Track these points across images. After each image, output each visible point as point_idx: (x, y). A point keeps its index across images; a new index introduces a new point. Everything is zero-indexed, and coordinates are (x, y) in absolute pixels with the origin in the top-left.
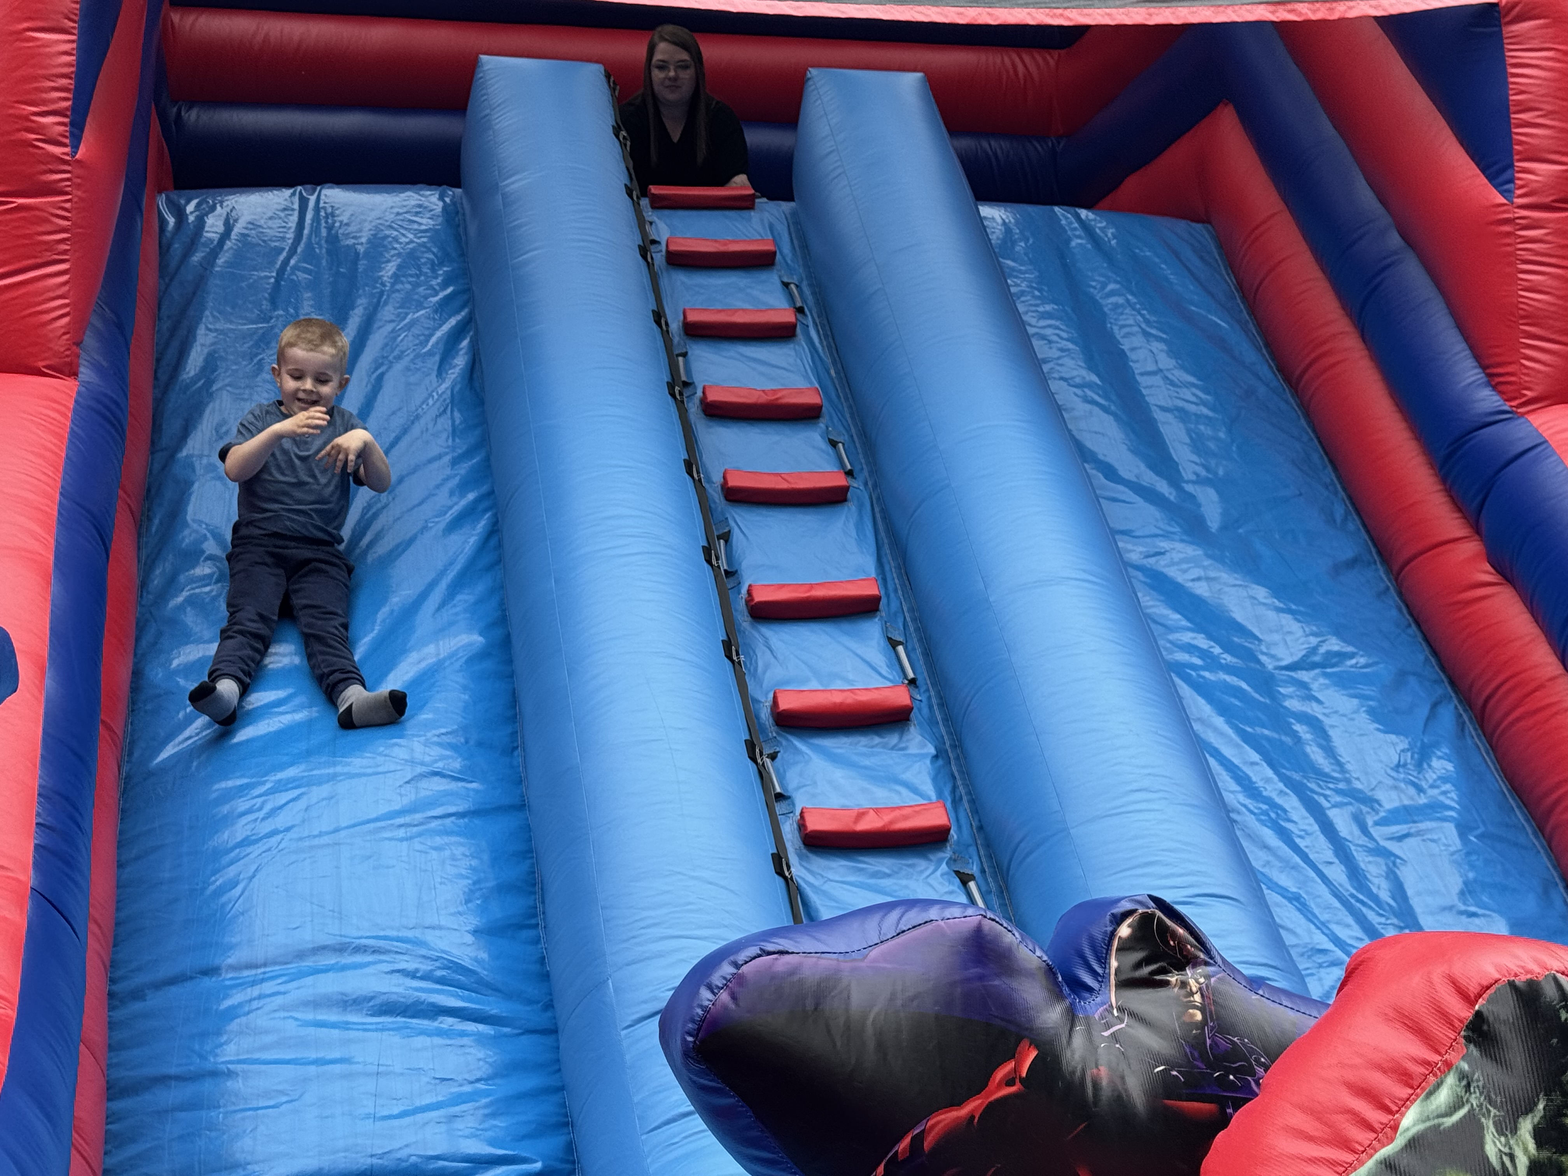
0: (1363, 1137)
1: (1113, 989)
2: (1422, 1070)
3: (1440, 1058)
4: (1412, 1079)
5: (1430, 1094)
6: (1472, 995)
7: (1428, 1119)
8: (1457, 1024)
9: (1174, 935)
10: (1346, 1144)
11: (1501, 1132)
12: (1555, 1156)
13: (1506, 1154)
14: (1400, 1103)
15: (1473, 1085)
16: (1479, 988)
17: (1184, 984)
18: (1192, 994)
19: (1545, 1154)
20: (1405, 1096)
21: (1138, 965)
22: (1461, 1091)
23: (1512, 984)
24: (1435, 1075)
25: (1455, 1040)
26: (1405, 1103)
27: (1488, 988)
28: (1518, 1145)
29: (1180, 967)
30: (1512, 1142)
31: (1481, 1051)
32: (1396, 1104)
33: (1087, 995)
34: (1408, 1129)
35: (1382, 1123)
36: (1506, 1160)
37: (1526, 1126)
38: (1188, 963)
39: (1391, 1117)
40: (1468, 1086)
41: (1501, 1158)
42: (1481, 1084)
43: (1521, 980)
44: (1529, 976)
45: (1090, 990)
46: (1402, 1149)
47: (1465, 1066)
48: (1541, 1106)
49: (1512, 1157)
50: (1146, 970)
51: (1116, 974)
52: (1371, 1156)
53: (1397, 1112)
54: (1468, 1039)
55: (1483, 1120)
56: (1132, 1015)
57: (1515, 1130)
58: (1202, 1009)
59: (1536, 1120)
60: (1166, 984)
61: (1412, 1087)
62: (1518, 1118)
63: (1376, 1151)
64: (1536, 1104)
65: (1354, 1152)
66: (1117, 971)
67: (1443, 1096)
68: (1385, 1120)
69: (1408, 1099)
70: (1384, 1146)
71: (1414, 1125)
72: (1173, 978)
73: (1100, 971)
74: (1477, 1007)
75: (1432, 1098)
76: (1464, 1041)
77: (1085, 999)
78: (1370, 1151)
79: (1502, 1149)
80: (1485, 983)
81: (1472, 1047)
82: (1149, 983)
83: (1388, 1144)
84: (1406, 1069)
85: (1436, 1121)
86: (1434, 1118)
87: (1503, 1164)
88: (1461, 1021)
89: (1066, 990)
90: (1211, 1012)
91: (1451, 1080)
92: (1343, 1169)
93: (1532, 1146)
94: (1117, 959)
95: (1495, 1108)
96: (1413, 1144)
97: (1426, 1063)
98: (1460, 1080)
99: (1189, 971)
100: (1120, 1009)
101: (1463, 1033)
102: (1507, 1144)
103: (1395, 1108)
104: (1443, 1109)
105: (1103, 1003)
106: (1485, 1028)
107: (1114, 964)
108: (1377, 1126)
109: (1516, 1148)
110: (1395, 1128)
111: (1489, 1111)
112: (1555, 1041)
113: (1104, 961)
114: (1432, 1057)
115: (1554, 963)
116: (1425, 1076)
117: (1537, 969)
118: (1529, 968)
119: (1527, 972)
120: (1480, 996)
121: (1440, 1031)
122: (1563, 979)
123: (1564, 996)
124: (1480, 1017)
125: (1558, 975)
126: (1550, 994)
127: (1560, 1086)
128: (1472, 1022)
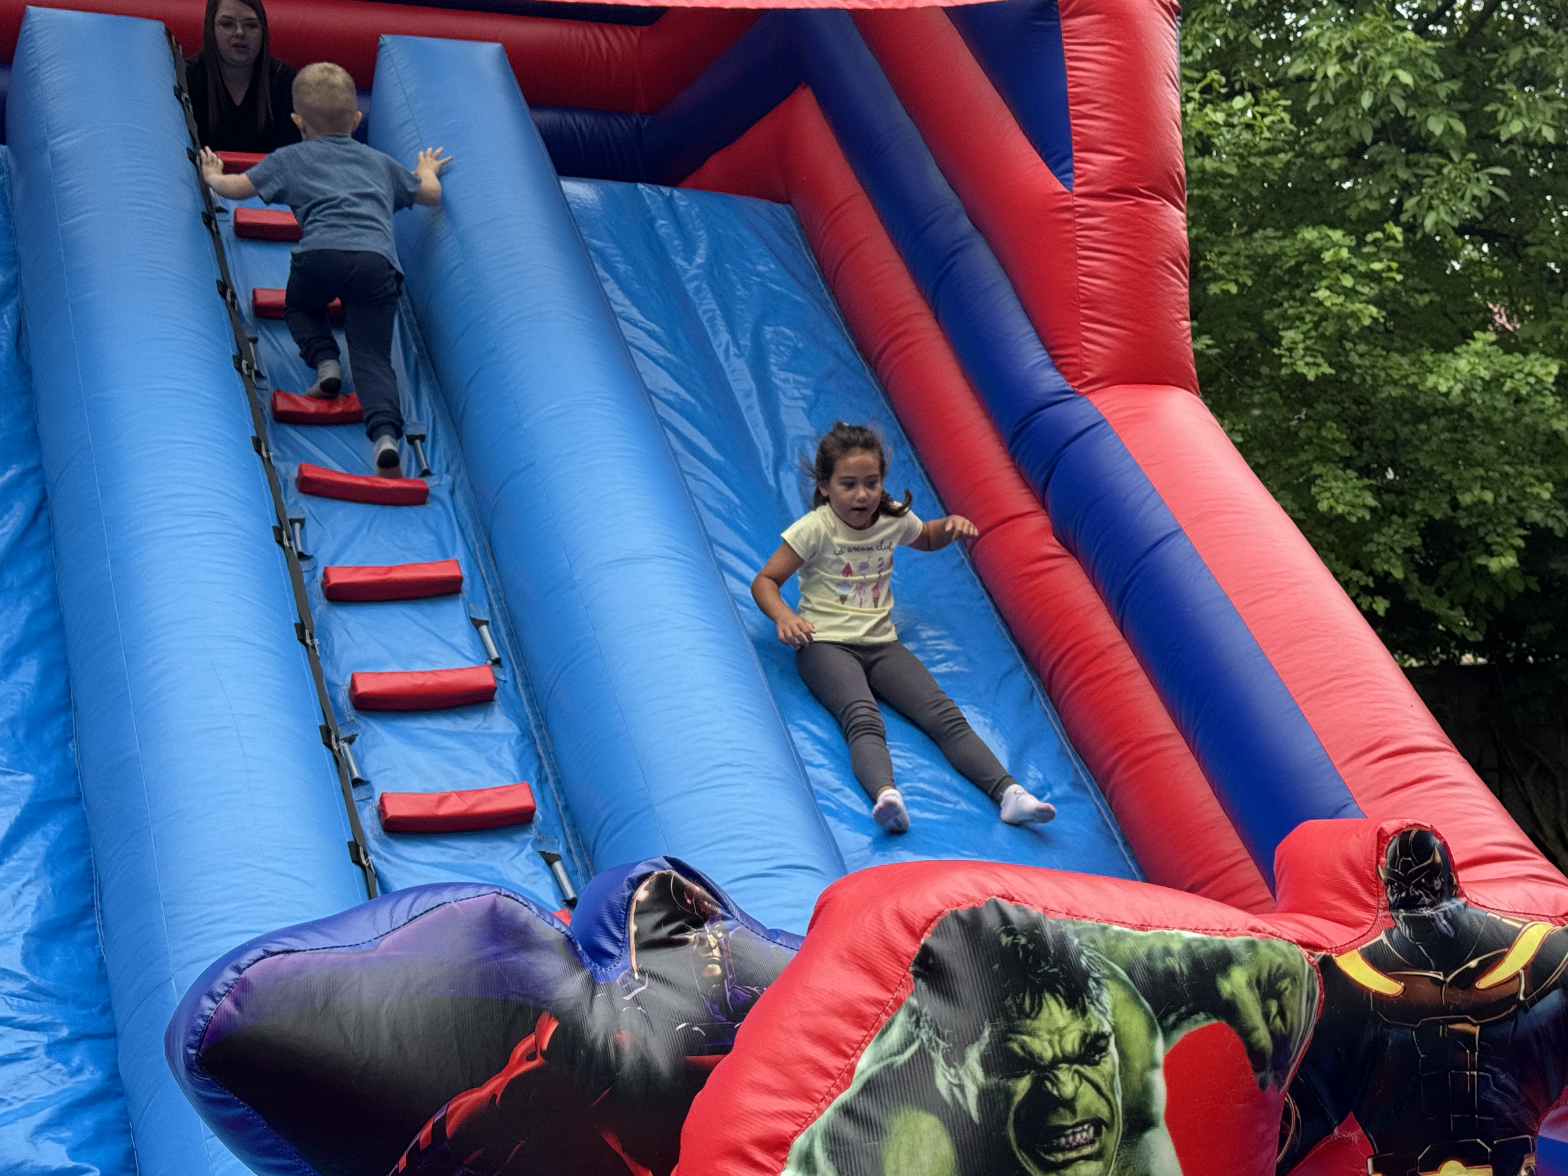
0: (822, 1084)
1: (634, 952)
2: (875, 1010)
3: (890, 996)
4: (866, 1020)
5: (883, 1033)
6: (918, 930)
7: (882, 1059)
8: (906, 960)
9: (691, 894)
10: (806, 1095)
11: (950, 1064)
12: (1002, 1082)
13: (956, 1085)
14: (856, 1046)
15: (923, 1019)
16: (923, 922)
17: (702, 941)
18: (711, 949)
19: (994, 1080)
20: (860, 1039)
21: (658, 926)
22: (911, 1027)
23: (956, 916)
24: (887, 1014)
25: (904, 976)
26: (859, 1047)
28: (967, 1075)
29: (698, 924)
30: (961, 1072)
31: (928, 985)
32: (852, 1048)
33: (608, 962)
34: (863, 1072)
35: (838, 1069)
36: (956, 1090)
37: (974, 1055)
38: (706, 920)
39: (847, 1062)
40: (917, 1022)
41: (951, 1090)
42: (929, 1018)
43: (963, 911)
44: (971, 904)
45: (611, 956)
46: (858, 1094)
47: (914, 1002)
48: (986, 1033)
49: (961, 1087)
50: (664, 931)
51: (636, 938)
52: (830, 1103)
53: (853, 1055)
54: (917, 975)
55: (933, 1054)
56: (653, 976)
57: (963, 1060)
58: (721, 964)
59: (983, 1047)
60: (684, 942)
61: (866, 1029)
62: (966, 1046)
63: (834, 1097)
64: (981, 1032)
65: (814, 1101)
66: (637, 935)
67: (895, 1035)
68: (841, 1066)
69: (863, 1042)
70: (841, 1091)
71: (869, 1067)
72: (692, 936)
73: (619, 936)
74: (922, 941)
75: (885, 1037)
76: (912, 977)
77: (606, 966)
78: (828, 1098)
79: (952, 1080)
80: (930, 917)
81: (920, 981)
82: (668, 943)
83: (846, 1089)
84: (860, 1011)
85: (889, 1061)
86: (887, 1058)
87: (953, 1095)
89: (587, 959)
90: (730, 966)
91: (901, 1017)
92: (803, 1120)
93: (980, 1074)
94: (636, 923)
95: (944, 1040)
96: (870, 1087)
97: (878, 1003)
98: (910, 1016)
99: (707, 927)
100: (641, 972)
101: (911, 969)
102: (957, 1075)
103: (851, 1052)
104: (895, 1048)
105: (624, 968)
106: (931, 961)
107: (633, 928)
108: (835, 1072)
109: (964, 1077)
110: (851, 1072)
111: (937, 1044)
112: (996, 966)
113: (623, 926)
114: (884, 996)
115: (995, 887)
116: (878, 1016)
117: (979, 896)
118: (971, 894)
119: (971, 900)
120: (925, 929)
121: (891, 970)
122: (1004, 903)
123: (1005, 919)
124: (926, 951)
125: (1000, 900)
126: (991, 920)
127: (1004, 1010)
128: (919, 957)
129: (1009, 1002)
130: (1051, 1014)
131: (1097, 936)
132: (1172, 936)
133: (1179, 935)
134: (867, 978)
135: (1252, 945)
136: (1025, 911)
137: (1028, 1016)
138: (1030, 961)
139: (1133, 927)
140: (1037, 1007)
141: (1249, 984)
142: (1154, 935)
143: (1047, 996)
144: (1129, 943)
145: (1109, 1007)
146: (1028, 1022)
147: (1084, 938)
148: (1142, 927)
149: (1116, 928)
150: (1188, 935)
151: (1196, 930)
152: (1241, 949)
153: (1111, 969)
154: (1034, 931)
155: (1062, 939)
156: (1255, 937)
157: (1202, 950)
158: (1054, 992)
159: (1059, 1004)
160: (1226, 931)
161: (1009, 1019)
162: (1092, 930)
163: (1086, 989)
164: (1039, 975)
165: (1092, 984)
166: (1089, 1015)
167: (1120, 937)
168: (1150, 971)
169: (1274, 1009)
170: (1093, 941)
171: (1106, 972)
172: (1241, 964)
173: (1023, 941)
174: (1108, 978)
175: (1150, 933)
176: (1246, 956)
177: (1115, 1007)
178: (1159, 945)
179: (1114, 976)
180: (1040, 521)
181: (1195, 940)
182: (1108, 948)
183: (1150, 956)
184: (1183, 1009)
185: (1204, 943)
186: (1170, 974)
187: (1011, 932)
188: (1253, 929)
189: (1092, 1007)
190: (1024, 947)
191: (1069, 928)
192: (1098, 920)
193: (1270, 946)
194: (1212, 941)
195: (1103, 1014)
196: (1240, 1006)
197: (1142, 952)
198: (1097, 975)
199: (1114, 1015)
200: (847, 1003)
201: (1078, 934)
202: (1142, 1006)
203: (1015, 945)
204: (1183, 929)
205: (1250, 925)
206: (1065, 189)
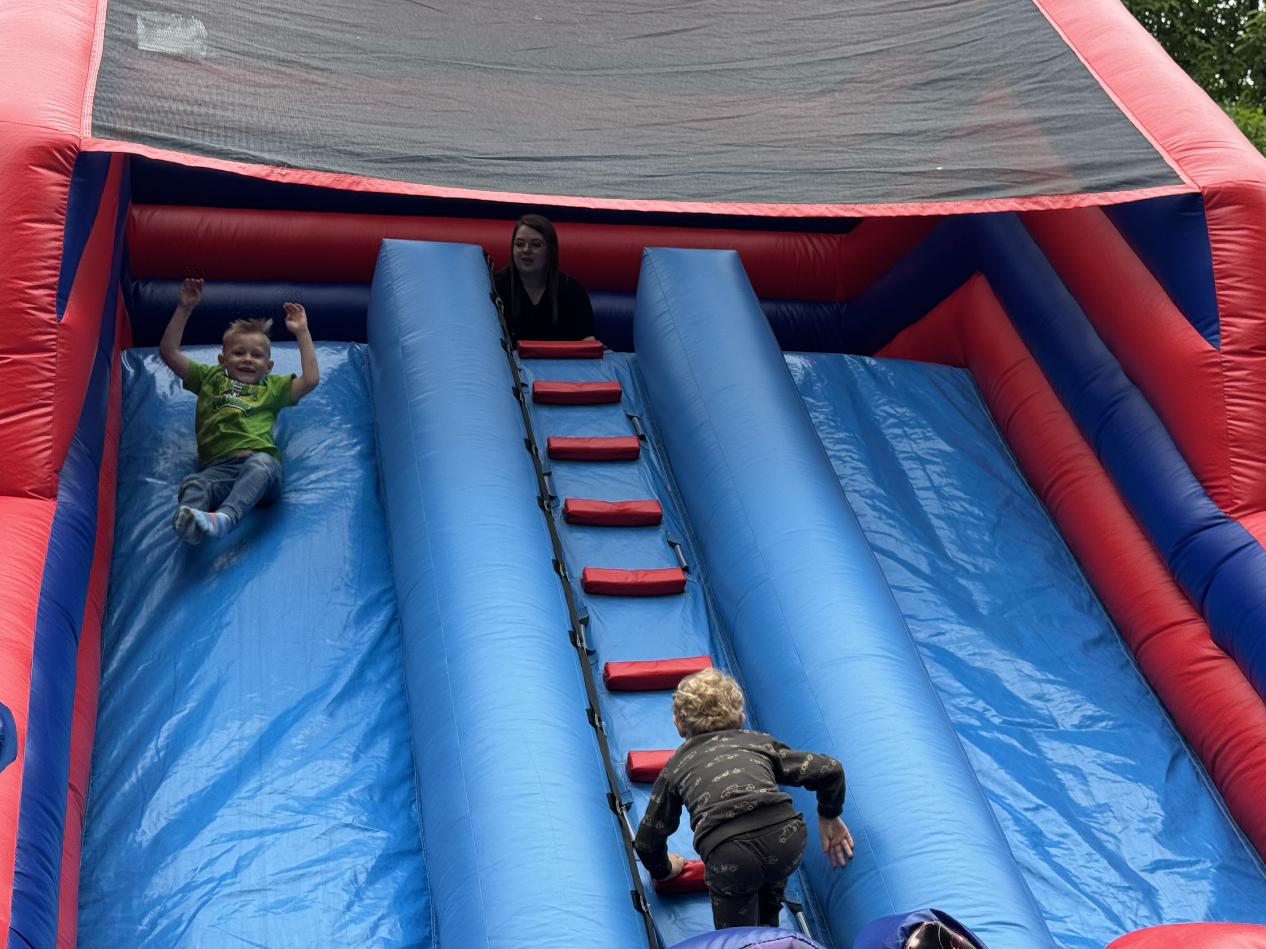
206: (1213, 348)
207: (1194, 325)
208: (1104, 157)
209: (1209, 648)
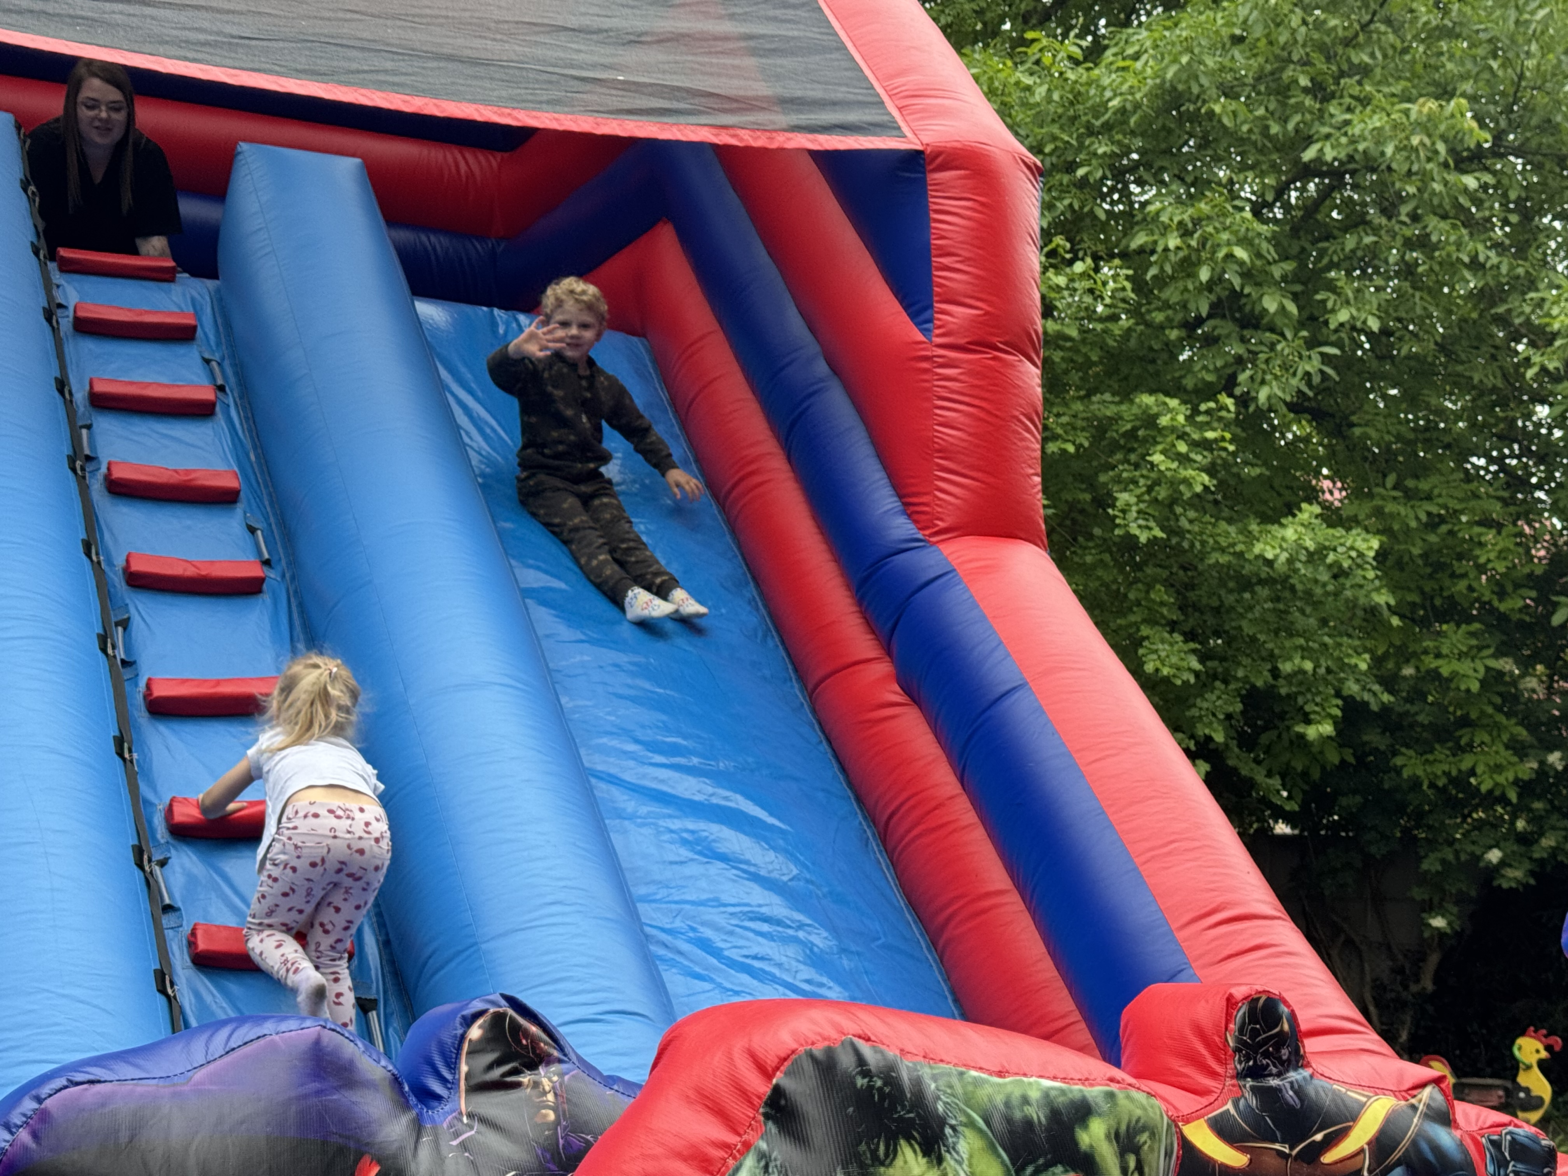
1: (463, 1094)
2: (721, 1154)
3: (738, 1139)
4: (712, 1165)
6: (770, 1069)
8: (756, 1101)
9: (527, 1034)
15: (772, 1165)
16: (776, 1060)
17: (536, 1085)
18: (545, 1093)
21: (490, 1067)
22: (759, 1172)
23: (810, 1055)
24: (735, 1158)
27: (785, 1059)
29: (532, 1066)
31: (778, 1128)
33: (436, 1104)
38: (541, 1063)
40: (766, 1167)
42: (778, 1163)
43: (818, 1050)
44: (826, 1043)
45: (439, 1098)
47: (763, 1145)
50: (497, 1073)
51: (466, 1079)
54: (767, 1116)
56: (483, 1120)
58: (555, 1109)
60: (517, 1085)
66: (468, 1076)
72: (526, 1079)
73: (449, 1077)
74: (774, 1081)
76: (762, 1119)
77: (433, 1107)
80: (783, 1055)
81: (770, 1124)
82: (500, 1085)
84: (705, 1155)
88: (759, 1098)
89: (413, 1100)
90: (564, 1111)
91: (750, 1162)
94: (467, 1063)
97: (726, 1146)
98: (759, 1161)
99: (542, 1070)
100: (469, 1115)
101: (761, 1110)
105: (453, 1111)
106: (783, 1102)
107: (464, 1068)
112: (851, 1110)
113: (453, 1066)
114: (732, 1139)
115: (851, 1026)
116: (725, 1160)
117: (834, 1034)
118: (826, 1034)
119: (825, 1039)
120: (777, 1068)
121: (739, 1110)
122: (861, 1044)
123: (861, 1061)
124: (778, 1092)
125: (856, 1040)
126: (846, 1061)
127: (857, 1157)
128: (770, 1098)
129: (863, 1147)
130: (906, 1162)
131: (955, 1081)
132: (1030, 1084)
133: (1038, 1084)
134: (713, 1119)
135: (1111, 1096)
136: (882, 1052)
137: (882, 1164)
138: (886, 1105)
139: (991, 1073)
140: (892, 1153)
141: (1108, 1136)
142: (1011, 1082)
143: (902, 1142)
144: (987, 1090)
145: (965, 1156)
146: (882, 1169)
147: (942, 1083)
148: (1000, 1074)
149: (974, 1073)
150: (1047, 1083)
151: (1055, 1078)
152: (1101, 1101)
153: (968, 1116)
154: (890, 1075)
155: (918, 1083)
156: (1113, 1088)
157: (1061, 1099)
158: (909, 1138)
159: (915, 1151)
160: (1085, 1081)
161: (862, 1165)
162: (949, 1075)
163: (942, 1136)
164: (895, 1120)
165: (948, 1131)
166: (944, 1164)
167: (977, 1083)
168: (1009, 1120)
169: (1132, 1164)
170: (951, 1087)
171: (963, 1119)
172: (1100, 1115)
173: (879, 1083)
174: (965, 1125)
175: (1007, 1080)
176: (1105, 1107)
177: (971, 1156)
178: (1017, 1093)
179: (971, 1124)
180: (883, 668)
181: (1052, 1088)
182: (965, 1093)
183: (1007, 1104)
184: (1041, 1161)
185: (1063, 1092)
186: (1028, 1123)
187: (866, 1073)
188: (1112, 1080)
189: (948, 1156)
190: (880, 1089)
191: (926, 1072)
192: (955, 1065)
193: (1128, 1097)
194: (1071, 1091)
195: (960, 1163)
196: (1098, 1159)
197: (999, 1100)
198: (953, 1122)
199: (970, 1165)
200: (693, 1146)
201: (935, 1078)
202: (999, 1156)
203: (870, 1088)
204: (1041, 1077)
205: (1108, 1075)
206: (923, 339)
207: (906, 309)
208: (816, 93)
209: (893, 693)
